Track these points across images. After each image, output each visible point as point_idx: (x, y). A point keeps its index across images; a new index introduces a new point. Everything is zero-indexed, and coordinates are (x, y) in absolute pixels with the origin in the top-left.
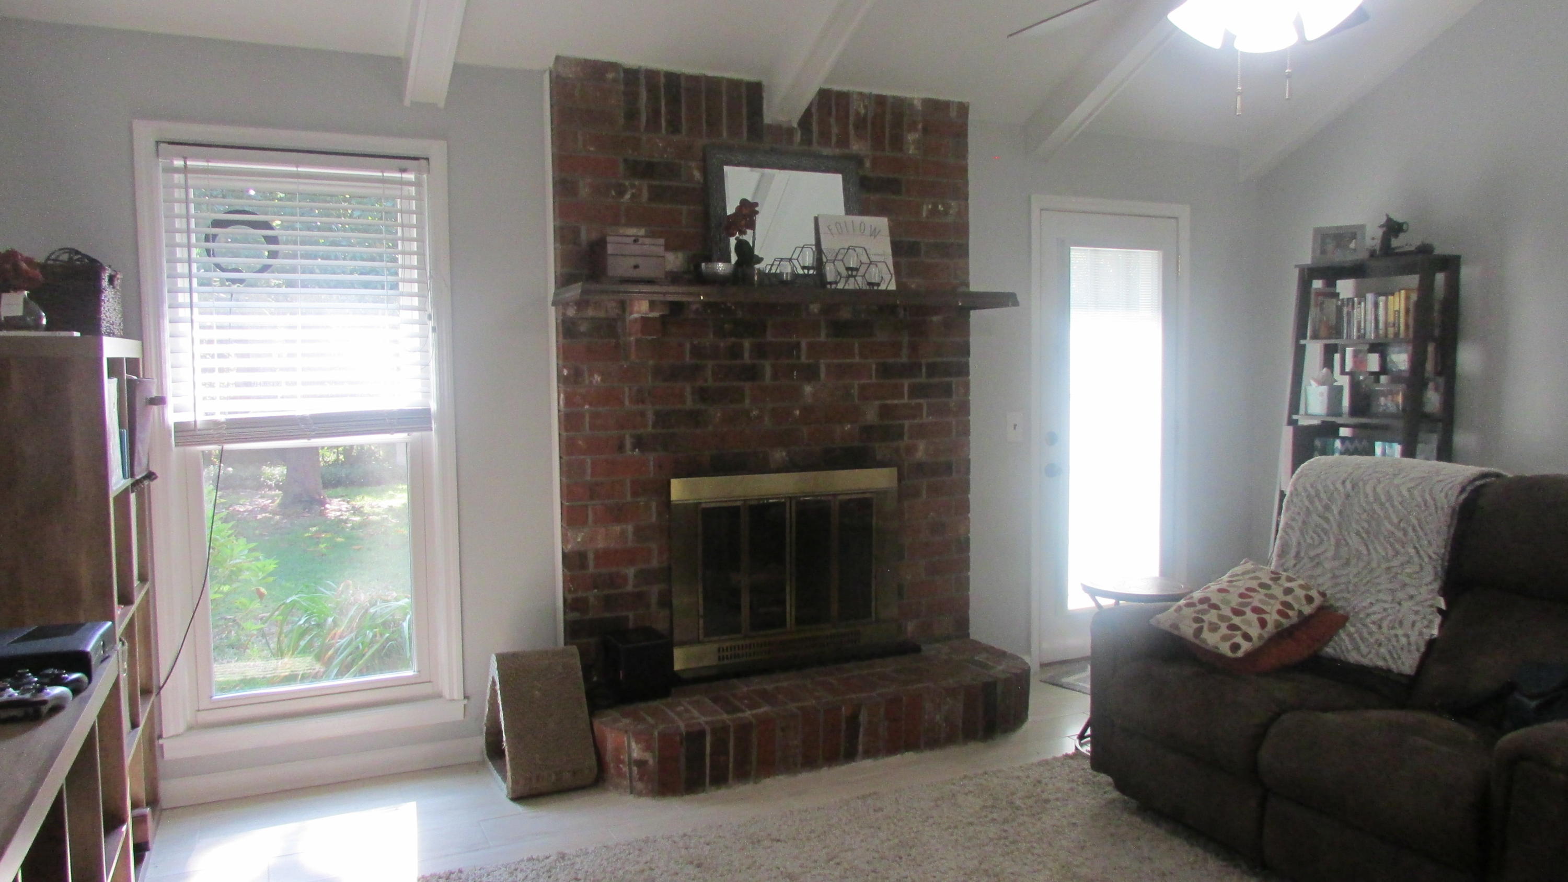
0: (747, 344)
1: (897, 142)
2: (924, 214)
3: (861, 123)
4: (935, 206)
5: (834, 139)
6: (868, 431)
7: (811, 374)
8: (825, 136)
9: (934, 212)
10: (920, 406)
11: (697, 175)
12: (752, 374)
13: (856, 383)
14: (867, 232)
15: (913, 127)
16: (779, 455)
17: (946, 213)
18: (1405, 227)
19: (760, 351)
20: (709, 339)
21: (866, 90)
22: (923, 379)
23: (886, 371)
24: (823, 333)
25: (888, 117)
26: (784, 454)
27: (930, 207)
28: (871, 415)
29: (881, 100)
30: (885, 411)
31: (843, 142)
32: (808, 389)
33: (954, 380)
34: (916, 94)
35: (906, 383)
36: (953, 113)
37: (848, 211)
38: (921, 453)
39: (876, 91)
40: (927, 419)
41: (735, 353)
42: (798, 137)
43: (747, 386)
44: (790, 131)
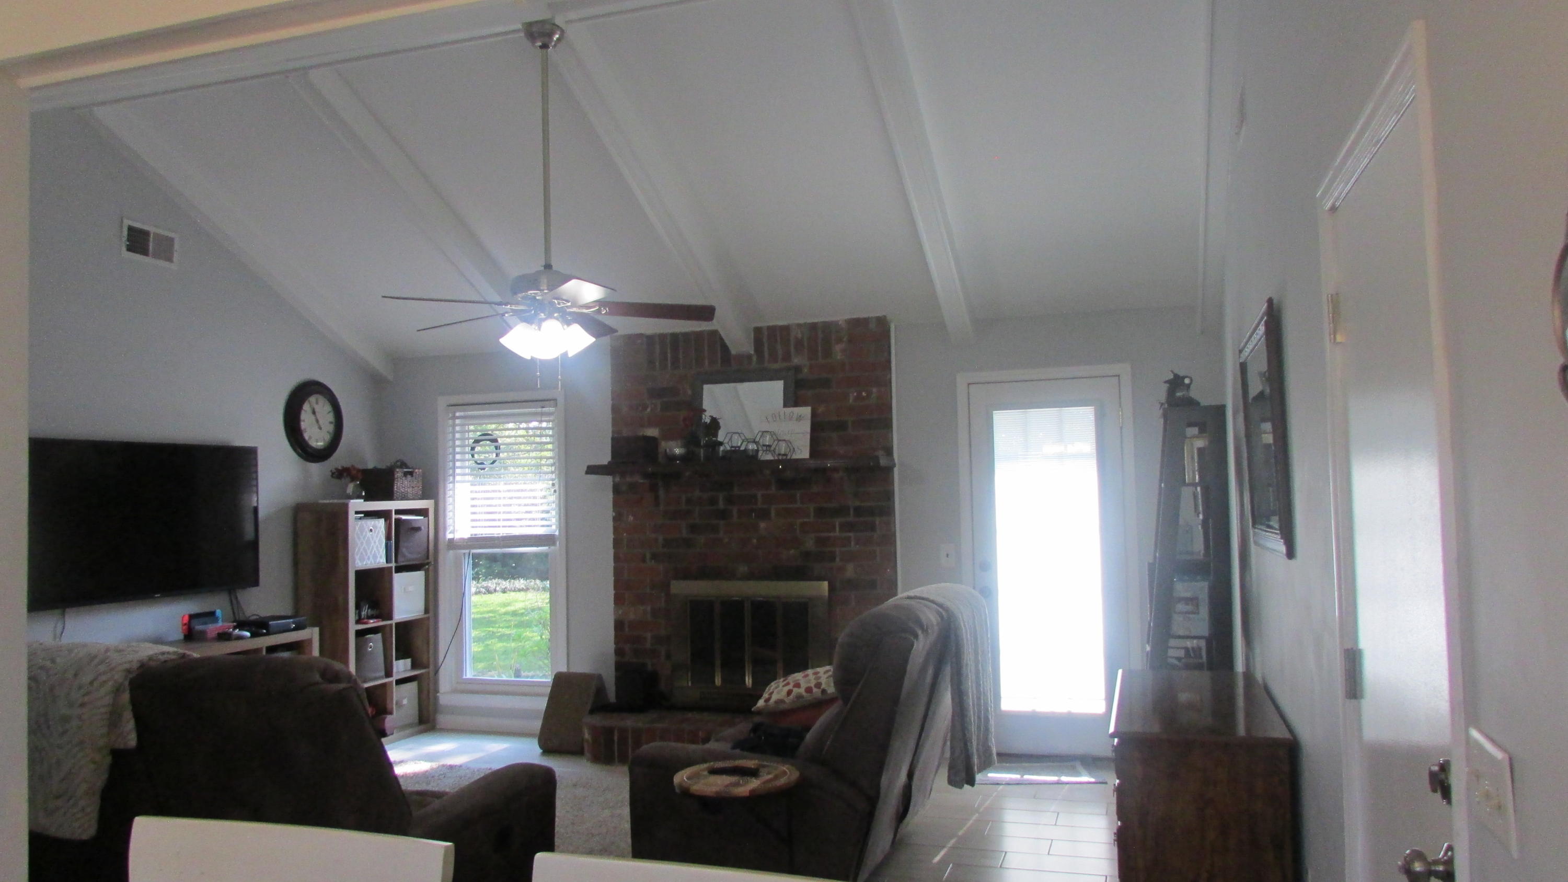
0: (721, 497)
1: (828, 353)
2: (851, 401)
3: (799, 344)
4: (859, 393)
5: (780, 357)
6: (807, 555)
7: (764, 514)
8: (774, 357)
9: (859, 398)
10: (849, 539)
11: (690, 392)
12: (723, 515)
13: (799, 521)
14: (795, 418)
15: (839, 340)
16: (743, 569)
17: (868, 396)
19: (730, 501)
20: (697, 493)
21: (802, 321)
22: (851, 518)
23: (820, 512)
24: (773, 488)
25: (820, 335)
26: (746, 568)
27: (855, 394)
28: (810, 543)
29: (813, 327)
30: (821, 542)
31: (787, 357)
32: (763, 525)
33: (878, 520)
34: (840, 315)
35: (837, 521)
36: (872, 326)
37: (785, 406)
38: (850, 571)
39: (810, 320)
40: (853, 547)
41: (713, 502)
42: (755, 359)
43: (722, 522)
44: (749, 357)
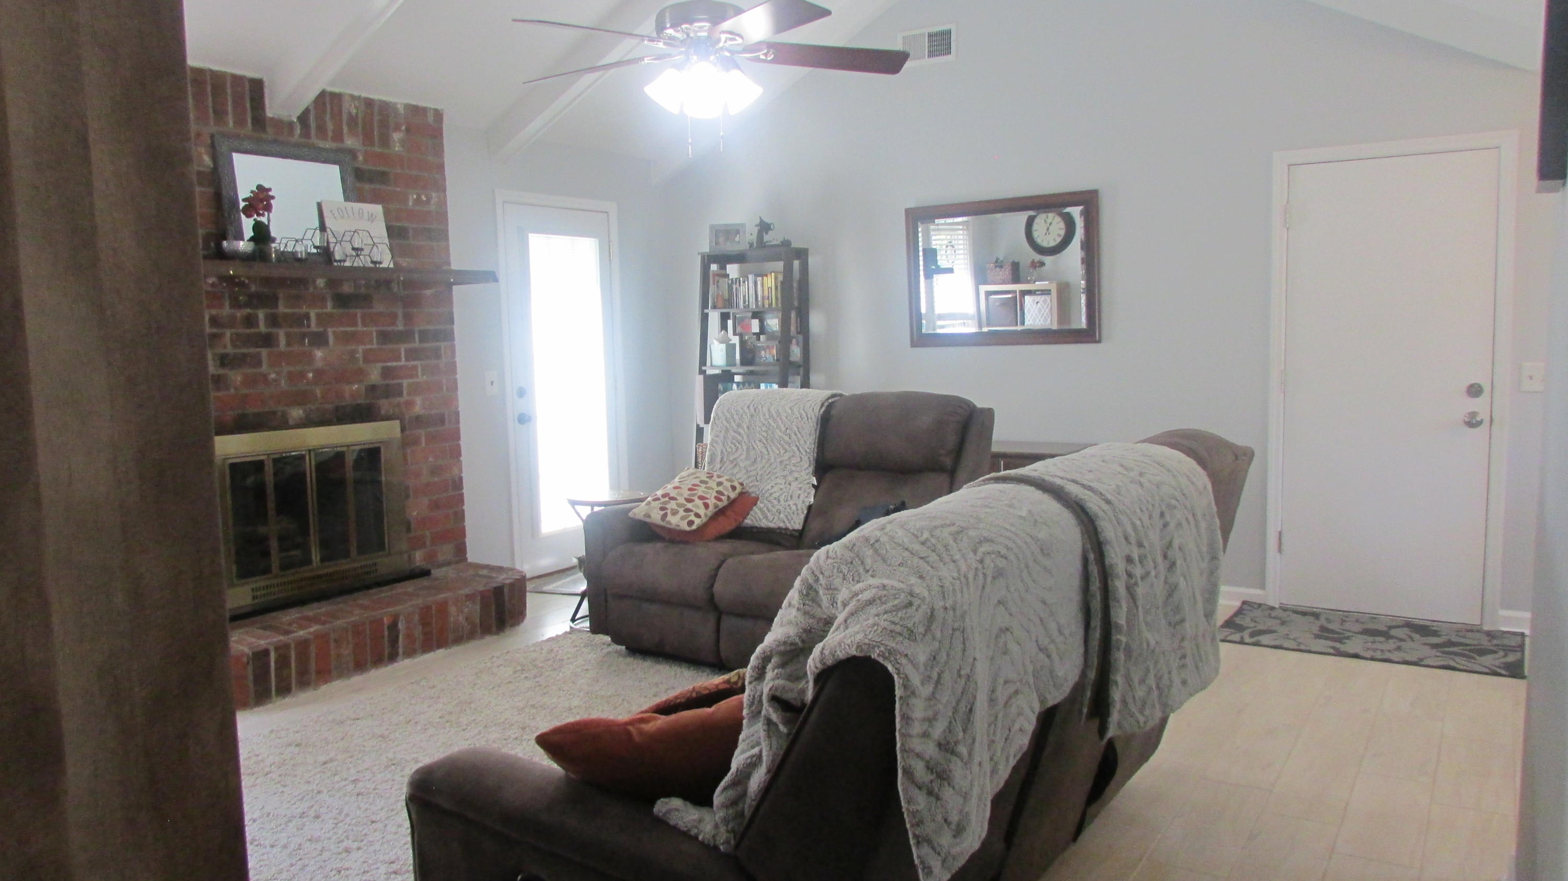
0: (261, 315)
1: (385, 141)
2: (411, 204)
3: (353, 120)
4: (419, 196)
5: (330, 134)
6: (372, 388)
7: (319, 340)
8: (321, 129)
9: (418, 201)
10: (415, 367)
11: (207, 160)
12: (268, 340)
13: (361, 348)
14: (366, 216)
15: (397, 129)
16: (296, 413)
17: (428, 202)
18: (772, 226)
19: (274, 321)
20: (226, 310)
21: (356, 93)
22: (416, 344)
23: (385, 337)
24: (329, 304)
25: (377, 118)
26: (301, 412)
27: (415, 196)
28: (374, 375)
29: (369, 103)
30: (387, 373)
31: (338, 136)
32: (319, 354)
33: (442, 345)
34: (399, 98)
35: (403, 348)
36: (431, 119)
37: (347, 199)
38: (418, 408)
39: (364, 95)
40: (422, 378)
41: (250, 321)
42: (298, 131)
43: (264, 352)
44: (291, 125)
